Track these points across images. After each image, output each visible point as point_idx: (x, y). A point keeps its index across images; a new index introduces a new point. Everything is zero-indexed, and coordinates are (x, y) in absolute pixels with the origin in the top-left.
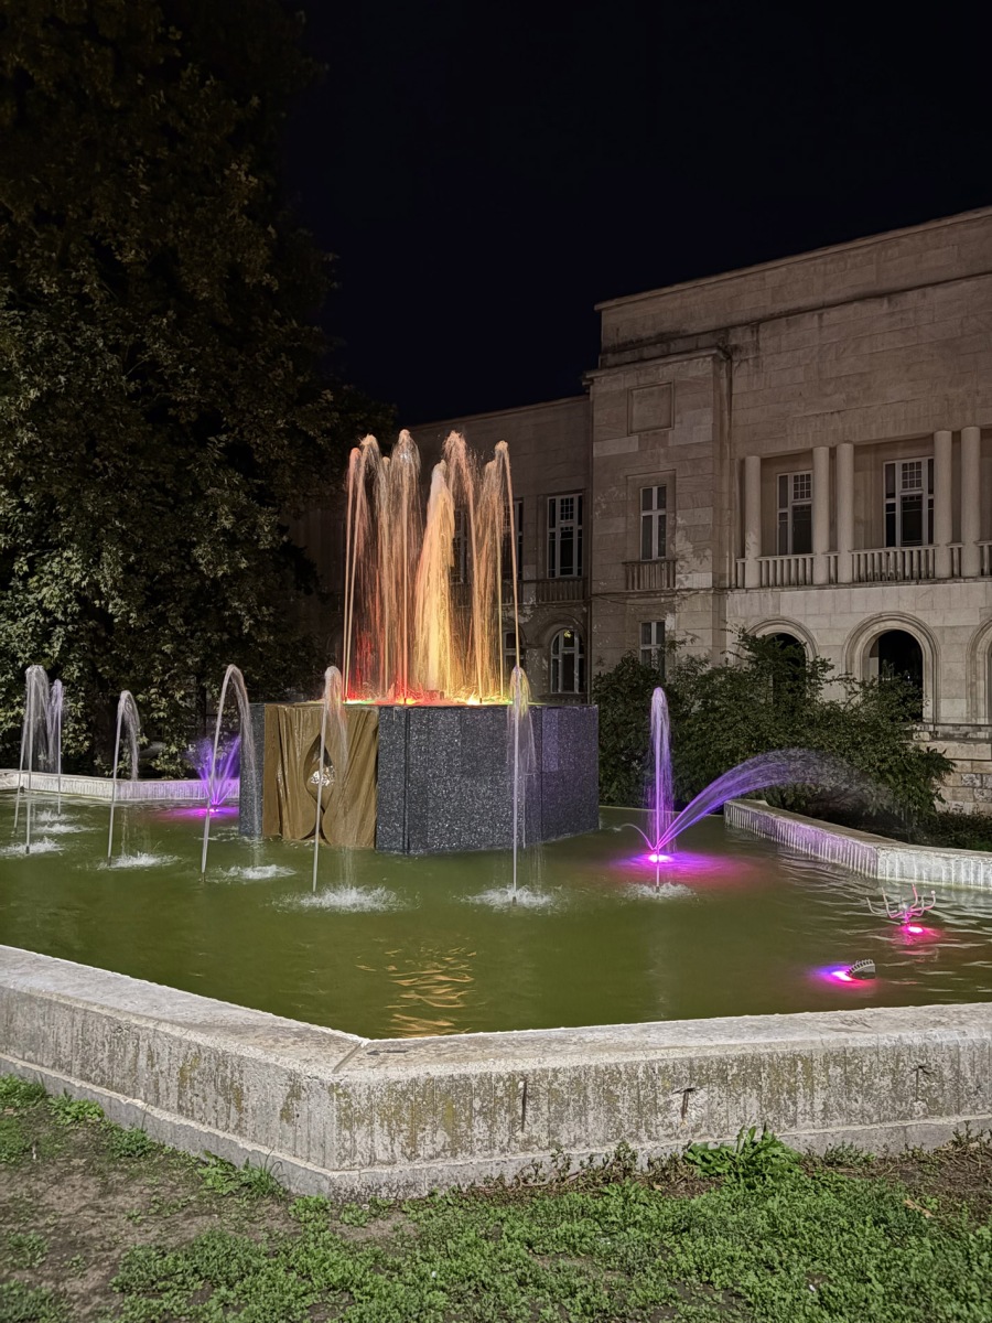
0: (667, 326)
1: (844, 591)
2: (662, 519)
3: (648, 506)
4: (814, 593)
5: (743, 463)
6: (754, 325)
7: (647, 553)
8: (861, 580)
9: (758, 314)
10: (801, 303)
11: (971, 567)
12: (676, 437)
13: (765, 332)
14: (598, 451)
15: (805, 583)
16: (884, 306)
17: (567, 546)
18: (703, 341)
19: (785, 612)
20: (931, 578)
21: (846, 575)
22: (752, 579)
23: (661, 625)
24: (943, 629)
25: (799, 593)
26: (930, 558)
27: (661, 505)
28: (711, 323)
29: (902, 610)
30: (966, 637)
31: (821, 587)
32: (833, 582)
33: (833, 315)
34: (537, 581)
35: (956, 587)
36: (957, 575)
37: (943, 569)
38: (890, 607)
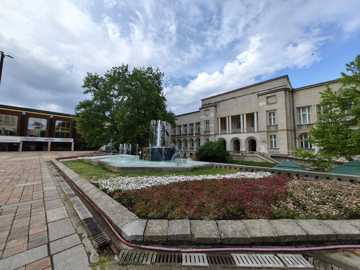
0: (209, 102)
1: (230, 135)
2: (209, 126)
3: (207, 124)
4: (226, 135)
5: (218, 119)
6: (219, 102)
7: (207, 130)
8: (232, 133)
9: (220, 101)
10: (225, 99)
11: (245, 131)
12: (210, 116)
13: (220, 103)
14: (201, 118)
15: (226, 134)
16: (234, 99)
17: (199, 129)
18: (213, 104)
19: (223, 137)
20: (240, 133)
21: (230, 133)
22: (219, 133)
23: (209, 139)
24: (242, 139)
25: (225, 135)
26: (240, 130)
27: (208, 124)
28: (214, 102)
29: (237, 137)
30: (245, 141)
31: (227, 134)
32: (229, 134)
33: (228, 101)
34: (195, 134)
35: (243, 134)
36: (244, 133)
37: (242, 132)
38: (235, 137)
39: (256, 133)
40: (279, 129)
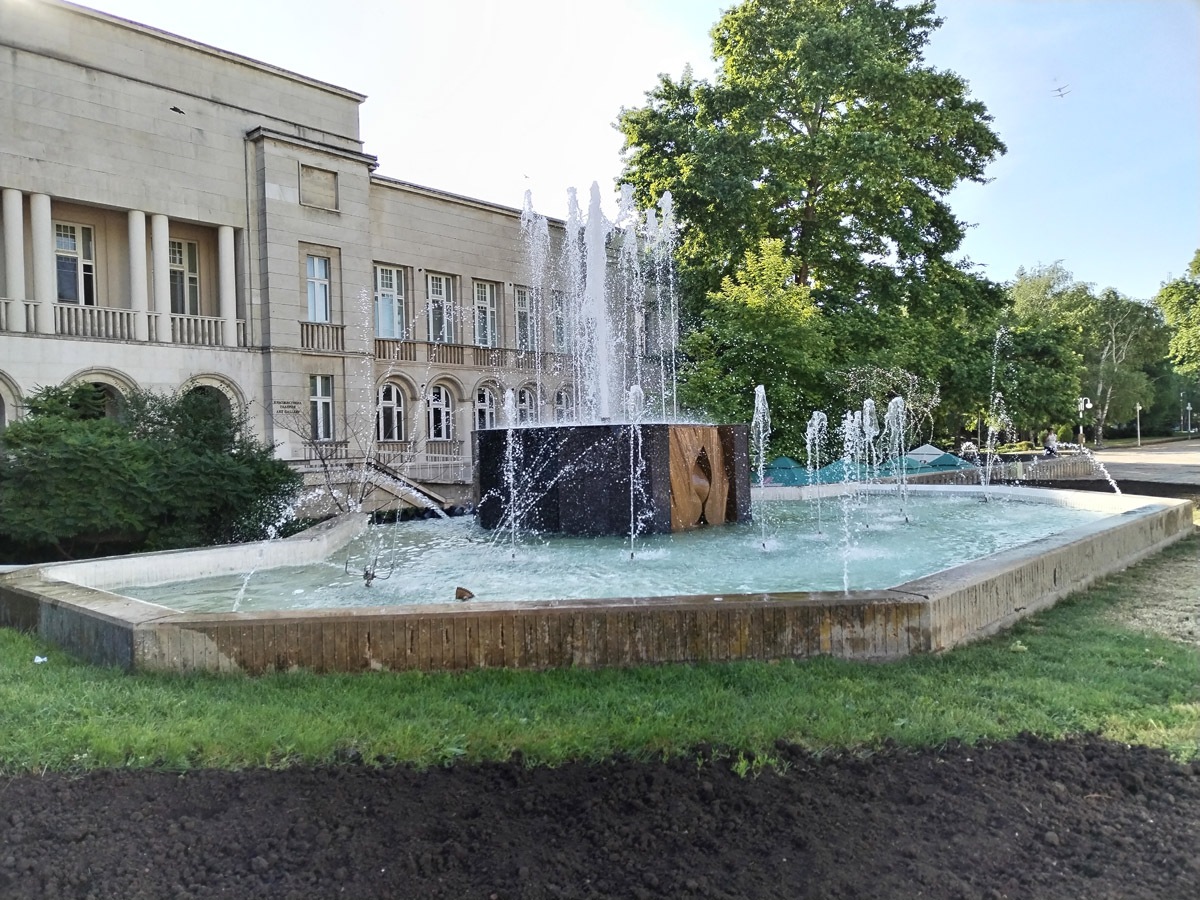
1: (46, 342)
8: (61, 334)
11: (165, 334)
20: (130, 339)
21: (48, 325)
24: (150, 385)
26: (130, 321)
29: (114, 365)
31: (20, 334)
32: (31, 332)
33: (28, 60)
35: (155, 350)
36: (153, 340)
37: (142, 333)
38: (101, 362)
39: (239, 355)
40: (348, 347)
